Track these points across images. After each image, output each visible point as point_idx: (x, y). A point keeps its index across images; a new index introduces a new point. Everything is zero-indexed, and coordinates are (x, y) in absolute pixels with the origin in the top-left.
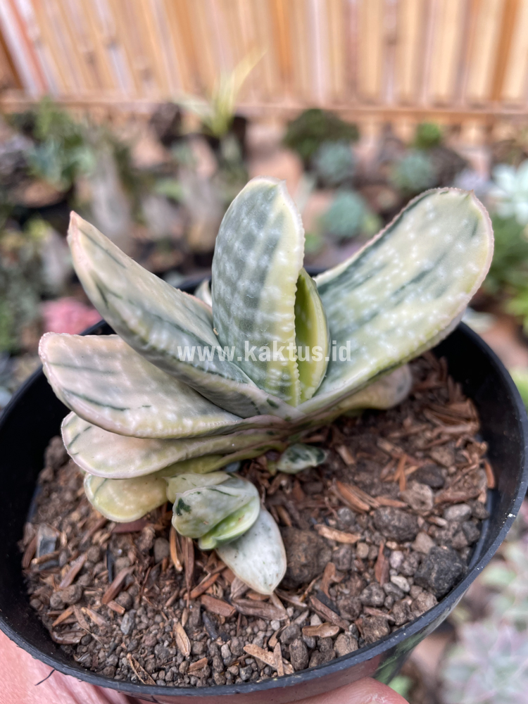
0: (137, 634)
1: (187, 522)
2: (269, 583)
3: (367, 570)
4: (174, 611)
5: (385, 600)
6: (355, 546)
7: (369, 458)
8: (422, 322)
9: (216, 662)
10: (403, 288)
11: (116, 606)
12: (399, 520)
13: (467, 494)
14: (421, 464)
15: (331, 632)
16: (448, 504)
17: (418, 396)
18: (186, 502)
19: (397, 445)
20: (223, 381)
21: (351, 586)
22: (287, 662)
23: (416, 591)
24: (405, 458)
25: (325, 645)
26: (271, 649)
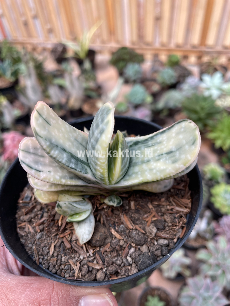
0: (40, 240)
1: (60, 211)
2: (83, 240)
3: (121, 250)
4: (54, 238)
5: (121, 264)
6: (120, 240)
7: (141, 209)
8: (164, 170)
9: (59, 262)
10: (162, 154)
11: (38, 229)
12: (138, 237)
13: (170, 236)
14: (160, 218)
15: (98, 267)
16: (160, 238)
17: (172, 190)
18: (60, 205)
19: (154, 207)
20: (76, 172)
21: (112, 254)
22: (80, 271)
23: (134, 265)
24: (154, 214)
25: (94, 272)
26: (77, 265)
